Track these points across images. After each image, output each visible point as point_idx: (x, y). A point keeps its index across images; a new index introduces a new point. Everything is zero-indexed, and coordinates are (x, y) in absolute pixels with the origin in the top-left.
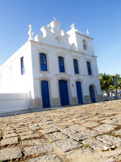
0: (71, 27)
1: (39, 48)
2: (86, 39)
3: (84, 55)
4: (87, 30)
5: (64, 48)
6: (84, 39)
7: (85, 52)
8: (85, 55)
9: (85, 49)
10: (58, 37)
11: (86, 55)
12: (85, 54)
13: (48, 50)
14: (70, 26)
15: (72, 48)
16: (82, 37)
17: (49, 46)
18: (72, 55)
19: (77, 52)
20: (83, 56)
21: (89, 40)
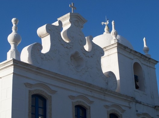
0: (104, 25)
1: (31, 82)
2: (140, 62)
3: (134, 103)
4: (144, 39)
5: (90, 85)
6: (135, 61)
7: (138, 95)
8: (138, 104)
9: (137, 87)
10: (77, 53)
11: (140, 103)
12: (137, 102)
13: (53, 88)
14: (103, 23)
15: (107, 83)
16: (132, 56)
17: (56, 76)
18: (107, 104)
19: (120, 94)
20: (133, 105)
21: (148, 64)
